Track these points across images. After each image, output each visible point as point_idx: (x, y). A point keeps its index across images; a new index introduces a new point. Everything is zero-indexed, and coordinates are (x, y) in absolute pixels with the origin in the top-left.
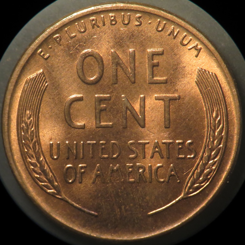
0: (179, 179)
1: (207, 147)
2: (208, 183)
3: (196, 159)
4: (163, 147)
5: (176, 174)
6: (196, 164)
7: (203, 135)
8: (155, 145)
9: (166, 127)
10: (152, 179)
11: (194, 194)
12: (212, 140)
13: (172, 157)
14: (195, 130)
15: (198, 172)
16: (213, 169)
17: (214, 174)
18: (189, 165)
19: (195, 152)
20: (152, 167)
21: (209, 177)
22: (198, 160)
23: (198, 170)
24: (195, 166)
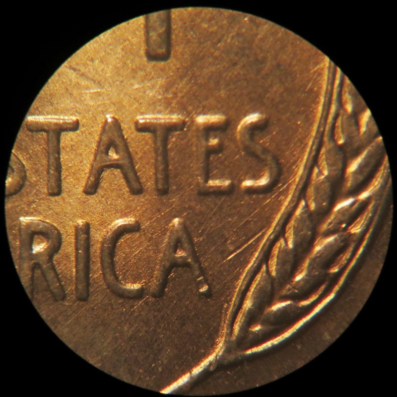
0: (206, 281)
1: (326, 139)
2: (332, 296)
3: (281, 193)
4: (141, 144)
5: (196, 259)
6: (279, 216)
7: (311, 90)
8: (105, 138)
9: (152, 56)
10: (88, 285)
11: (268, 344)
12: (349, 108)
13: (180, 188)
14: (279, 65)
15: (284, 252)
16: (350, 235)
17: (357, 256)
18: (248, 222)
19: (274, 165)
20: (92, 231)
21: (336, 270)
22: (286, 197)
23: (286, 242)
24: (274, 224)
